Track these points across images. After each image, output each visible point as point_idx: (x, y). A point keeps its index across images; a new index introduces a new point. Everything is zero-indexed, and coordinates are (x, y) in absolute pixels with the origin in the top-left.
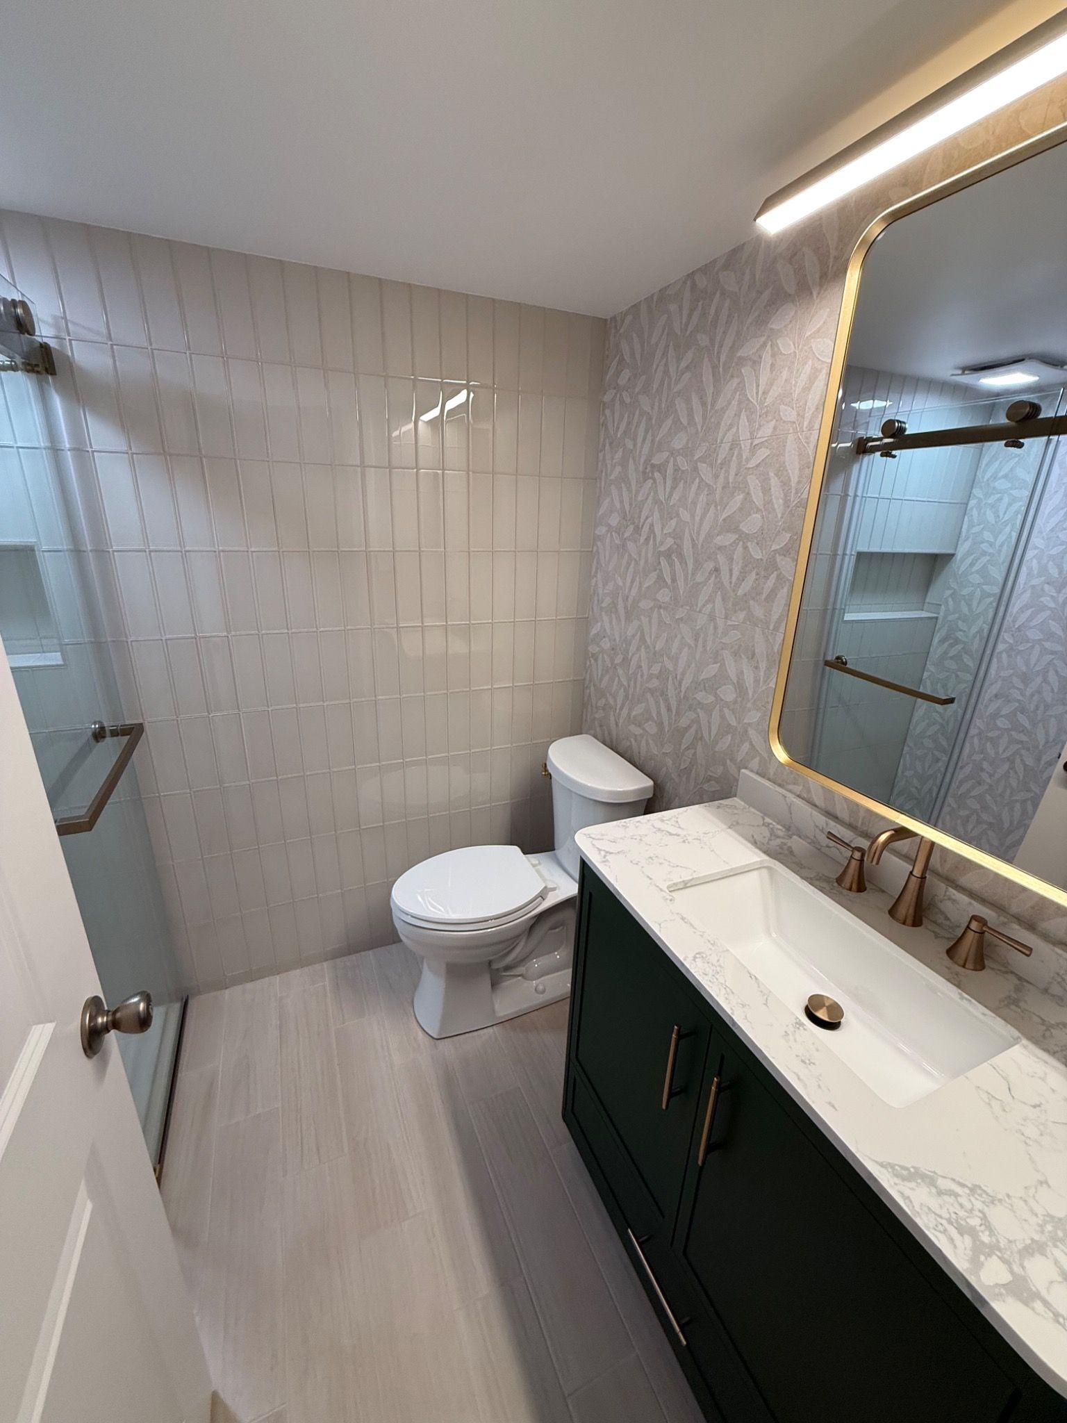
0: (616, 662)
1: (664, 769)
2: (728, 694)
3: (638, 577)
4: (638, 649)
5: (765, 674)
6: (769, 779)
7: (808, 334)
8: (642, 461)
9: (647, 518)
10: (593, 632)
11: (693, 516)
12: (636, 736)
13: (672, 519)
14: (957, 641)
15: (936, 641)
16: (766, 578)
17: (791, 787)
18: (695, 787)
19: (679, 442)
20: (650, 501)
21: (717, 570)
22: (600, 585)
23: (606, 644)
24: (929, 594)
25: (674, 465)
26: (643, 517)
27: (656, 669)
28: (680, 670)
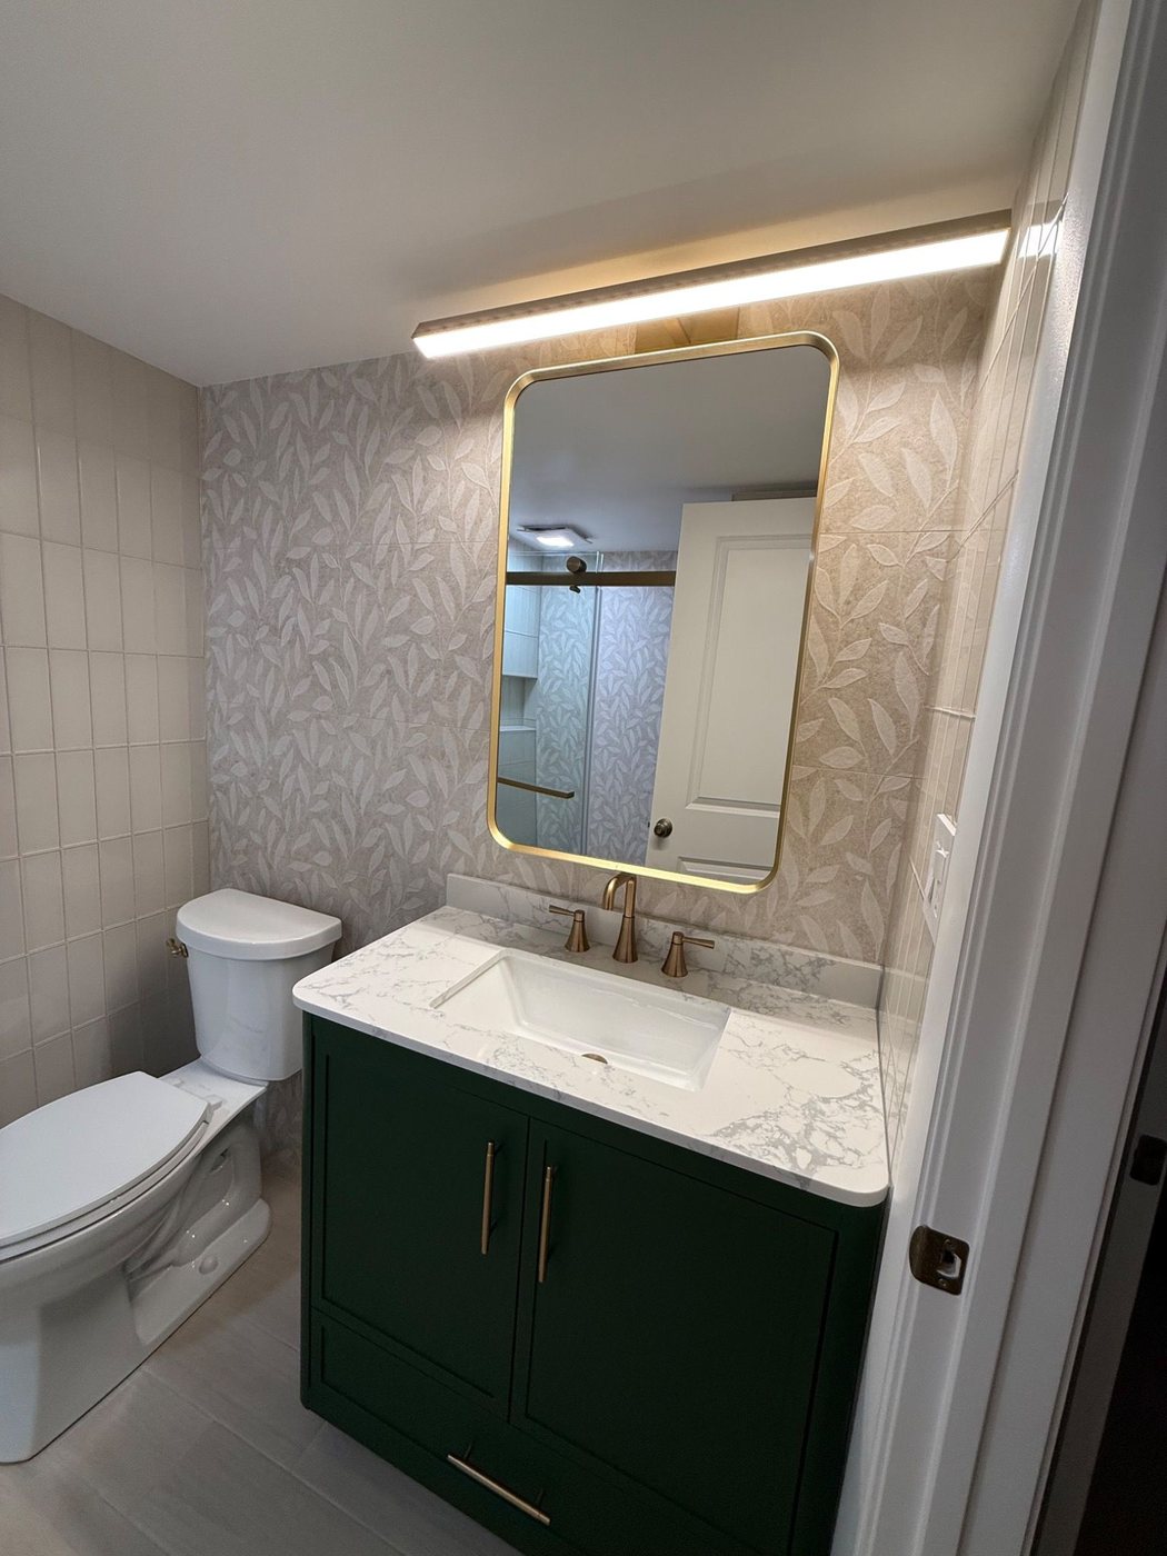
0: (259, 790)
1: (349, 902)
2: (420, 799)
3: (282, 686)
4: (294, 768)
5: (459, 772)
6: (478, 877)
7: (457, 457)
8: (272, 554)
9: (288, 618)
10: (216, 758)
11: (351, 617)
12: (301, 873)
13: (323, 620)
14: (553, 751)
15: (538, 750)
16: (447, 677)
17: (501, 878)
18: (392, 910)
19: (323, 538)
20: (289, 599)
21: (389, 672)
22: (222, 698)
23: (241, 770)
24: (526, 711)
25: (319, 562)
26: (282, 616)
27: (322, 789)
28: (356, 785)
